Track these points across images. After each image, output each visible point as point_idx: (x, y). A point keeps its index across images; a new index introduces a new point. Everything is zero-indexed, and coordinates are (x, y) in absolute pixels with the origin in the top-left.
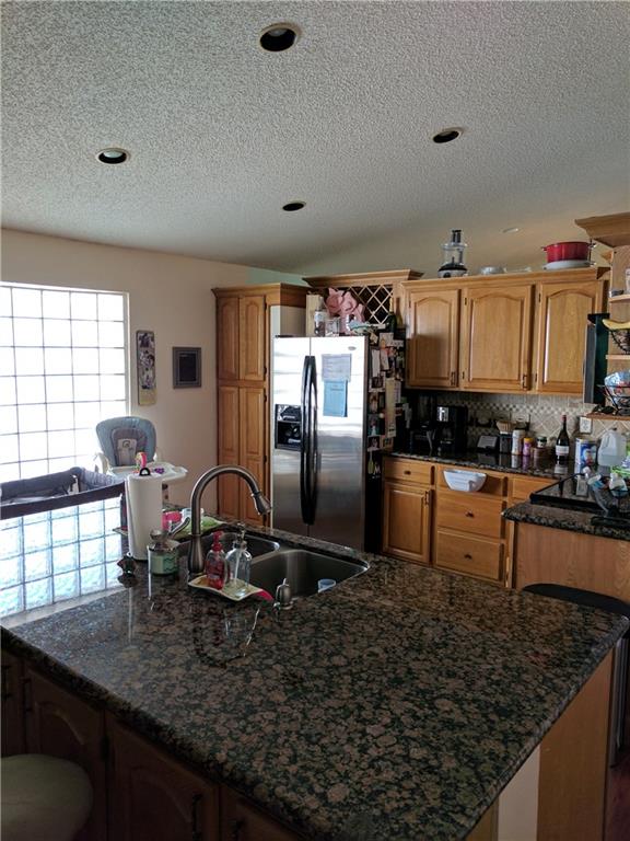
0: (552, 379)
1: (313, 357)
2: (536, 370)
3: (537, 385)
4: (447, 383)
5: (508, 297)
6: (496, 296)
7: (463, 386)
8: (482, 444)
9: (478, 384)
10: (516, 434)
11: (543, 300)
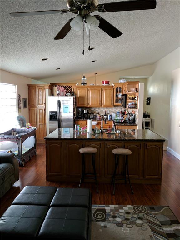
0: (106, 104)
1: (60, 101)
2: (103, 103)
3: (103, 106)
4: (85, 106)
5: (97, 90)
6: (95, 89)
7: (89, 106)
8: (91, 117)
9: (91, 106)
10: (97, 115)
11: (103, 90)
